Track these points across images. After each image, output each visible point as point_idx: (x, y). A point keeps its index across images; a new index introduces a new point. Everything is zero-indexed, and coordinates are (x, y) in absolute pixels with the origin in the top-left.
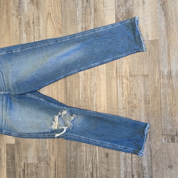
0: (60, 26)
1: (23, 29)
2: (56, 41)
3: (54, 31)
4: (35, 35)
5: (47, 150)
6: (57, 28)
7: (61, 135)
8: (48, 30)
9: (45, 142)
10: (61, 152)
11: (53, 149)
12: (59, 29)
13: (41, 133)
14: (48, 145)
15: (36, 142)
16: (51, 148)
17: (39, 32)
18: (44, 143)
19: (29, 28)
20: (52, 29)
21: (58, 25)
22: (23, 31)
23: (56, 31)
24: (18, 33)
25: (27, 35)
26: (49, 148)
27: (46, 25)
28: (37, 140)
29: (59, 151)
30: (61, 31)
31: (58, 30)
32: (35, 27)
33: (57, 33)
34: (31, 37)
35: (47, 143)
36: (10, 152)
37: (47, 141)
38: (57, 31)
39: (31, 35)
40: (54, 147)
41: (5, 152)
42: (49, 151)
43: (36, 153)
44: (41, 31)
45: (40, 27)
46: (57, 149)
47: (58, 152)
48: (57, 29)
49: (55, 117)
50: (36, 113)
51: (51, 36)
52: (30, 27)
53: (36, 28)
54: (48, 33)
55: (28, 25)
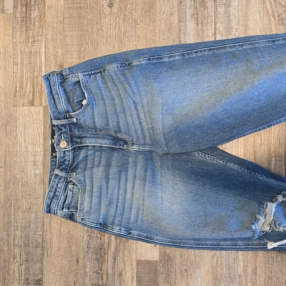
0: (281, 10)
1: (189, 12)
2: (274, 41)
3: (266, 18)
4: (217, 26)
5: (240, 276)
6: (273, 13)
7: (281, 245)
8: (251, 17)
9: (236, 259)
10: (274, 279)
11: (255, 272)
12: (279, 16)
13: (225, 240)
14: (242, 264)
15: (213, 257)
16: (250, 271)
17: (229, 21)
18: (232, 261)
19: (203, 8)
20: (262, 15)
21: (276, 6)
22: (188, 17)
23: (270, 20)
24: (175, 19)
25: (197, 24)
26: (245, 270)
27: (247, 5)
28: (215, 254)
29: (270, 278)
30: (283, 20)
31: (277, 18)
32: (218, 9)
33: (273, 23)
34: (207, 30)
35: (240, 260)
36: (146, 279)
37: (241, 257)
38: (273, 19)
39: (207, 26)
40: (256, 269)
41: (133, 278)
42: (243, 278)
43: (211, 282)
44: (232, 18)
45: (231, 9)
46: (264, 275)
47: (265, 279)
48: (274, 16)
49: (267, 205)
50: (214, 195)
51: (258, 30)
52: (206, 8)
53: (221, 10)
54: (251, 24)
55: (200, 4)
